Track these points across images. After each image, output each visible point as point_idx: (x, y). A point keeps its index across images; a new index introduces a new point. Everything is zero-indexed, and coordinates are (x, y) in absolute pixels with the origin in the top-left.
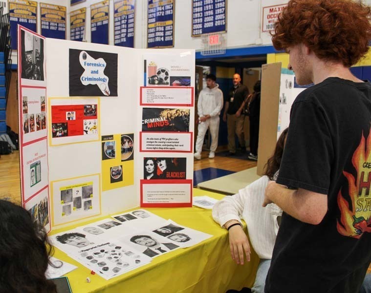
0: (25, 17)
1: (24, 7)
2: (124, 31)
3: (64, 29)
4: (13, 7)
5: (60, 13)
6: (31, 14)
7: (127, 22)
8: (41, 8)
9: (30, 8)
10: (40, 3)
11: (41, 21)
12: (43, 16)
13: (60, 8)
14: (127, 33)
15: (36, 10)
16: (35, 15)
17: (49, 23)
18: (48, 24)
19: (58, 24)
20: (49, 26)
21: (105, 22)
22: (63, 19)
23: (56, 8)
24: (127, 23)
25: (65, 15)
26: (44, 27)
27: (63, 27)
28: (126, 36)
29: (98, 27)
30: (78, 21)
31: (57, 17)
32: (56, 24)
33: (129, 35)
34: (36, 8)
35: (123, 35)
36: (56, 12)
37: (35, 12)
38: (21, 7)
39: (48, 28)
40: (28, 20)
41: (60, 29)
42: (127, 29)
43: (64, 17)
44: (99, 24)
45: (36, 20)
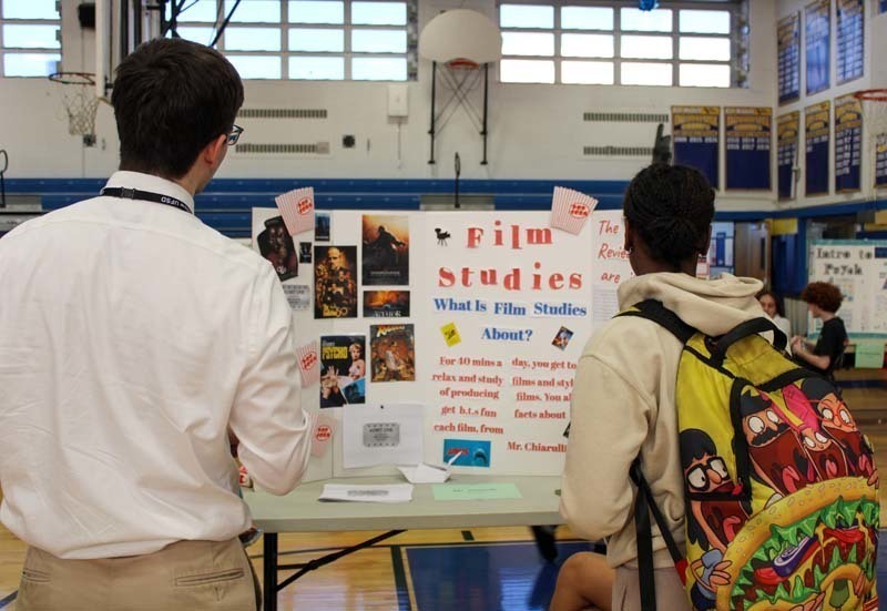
0: (699, 133)
1: (697, 118)
2: (847, 155)
3: (767, 147)
4: (680, 120)
5: (762, 120)
6: (708, 127)
7: (852, 141)
8: (726, 116)
9: (707, 119)
10: (725, 108)
11: (726, 137)
12: (729, 129)
13: (760, 111)
14: (851, 159)
15: (718, 121)
16: (714, 128)
17: (741, 139)
18: (738, 140)
19: (756, 139)
20: (741, 144)
21: (824, 139)
22: (767, 129)
23: (752, 112)
24: (852, 143)
25: (770, 122)
26: (731, 147)
27: (765, 144)
28: (850, 164)
29: (814, 146)
30: (789, 134)
31: (754, 127)
32: (753, 140)
33: (855, 163)
34: (718, 117)
35: (846, 163)
36: (753, 120)
37: (715, 124)
38: (693, 118)
39: (737, 147)
40: (703, 138)
41: (760, 147)
42: (852, 151)
43: (767, 125)
44: (816, 140)
45: (718, 137)
